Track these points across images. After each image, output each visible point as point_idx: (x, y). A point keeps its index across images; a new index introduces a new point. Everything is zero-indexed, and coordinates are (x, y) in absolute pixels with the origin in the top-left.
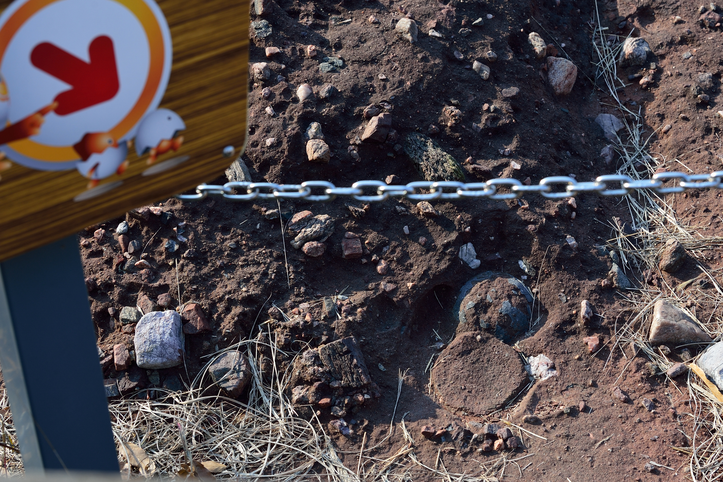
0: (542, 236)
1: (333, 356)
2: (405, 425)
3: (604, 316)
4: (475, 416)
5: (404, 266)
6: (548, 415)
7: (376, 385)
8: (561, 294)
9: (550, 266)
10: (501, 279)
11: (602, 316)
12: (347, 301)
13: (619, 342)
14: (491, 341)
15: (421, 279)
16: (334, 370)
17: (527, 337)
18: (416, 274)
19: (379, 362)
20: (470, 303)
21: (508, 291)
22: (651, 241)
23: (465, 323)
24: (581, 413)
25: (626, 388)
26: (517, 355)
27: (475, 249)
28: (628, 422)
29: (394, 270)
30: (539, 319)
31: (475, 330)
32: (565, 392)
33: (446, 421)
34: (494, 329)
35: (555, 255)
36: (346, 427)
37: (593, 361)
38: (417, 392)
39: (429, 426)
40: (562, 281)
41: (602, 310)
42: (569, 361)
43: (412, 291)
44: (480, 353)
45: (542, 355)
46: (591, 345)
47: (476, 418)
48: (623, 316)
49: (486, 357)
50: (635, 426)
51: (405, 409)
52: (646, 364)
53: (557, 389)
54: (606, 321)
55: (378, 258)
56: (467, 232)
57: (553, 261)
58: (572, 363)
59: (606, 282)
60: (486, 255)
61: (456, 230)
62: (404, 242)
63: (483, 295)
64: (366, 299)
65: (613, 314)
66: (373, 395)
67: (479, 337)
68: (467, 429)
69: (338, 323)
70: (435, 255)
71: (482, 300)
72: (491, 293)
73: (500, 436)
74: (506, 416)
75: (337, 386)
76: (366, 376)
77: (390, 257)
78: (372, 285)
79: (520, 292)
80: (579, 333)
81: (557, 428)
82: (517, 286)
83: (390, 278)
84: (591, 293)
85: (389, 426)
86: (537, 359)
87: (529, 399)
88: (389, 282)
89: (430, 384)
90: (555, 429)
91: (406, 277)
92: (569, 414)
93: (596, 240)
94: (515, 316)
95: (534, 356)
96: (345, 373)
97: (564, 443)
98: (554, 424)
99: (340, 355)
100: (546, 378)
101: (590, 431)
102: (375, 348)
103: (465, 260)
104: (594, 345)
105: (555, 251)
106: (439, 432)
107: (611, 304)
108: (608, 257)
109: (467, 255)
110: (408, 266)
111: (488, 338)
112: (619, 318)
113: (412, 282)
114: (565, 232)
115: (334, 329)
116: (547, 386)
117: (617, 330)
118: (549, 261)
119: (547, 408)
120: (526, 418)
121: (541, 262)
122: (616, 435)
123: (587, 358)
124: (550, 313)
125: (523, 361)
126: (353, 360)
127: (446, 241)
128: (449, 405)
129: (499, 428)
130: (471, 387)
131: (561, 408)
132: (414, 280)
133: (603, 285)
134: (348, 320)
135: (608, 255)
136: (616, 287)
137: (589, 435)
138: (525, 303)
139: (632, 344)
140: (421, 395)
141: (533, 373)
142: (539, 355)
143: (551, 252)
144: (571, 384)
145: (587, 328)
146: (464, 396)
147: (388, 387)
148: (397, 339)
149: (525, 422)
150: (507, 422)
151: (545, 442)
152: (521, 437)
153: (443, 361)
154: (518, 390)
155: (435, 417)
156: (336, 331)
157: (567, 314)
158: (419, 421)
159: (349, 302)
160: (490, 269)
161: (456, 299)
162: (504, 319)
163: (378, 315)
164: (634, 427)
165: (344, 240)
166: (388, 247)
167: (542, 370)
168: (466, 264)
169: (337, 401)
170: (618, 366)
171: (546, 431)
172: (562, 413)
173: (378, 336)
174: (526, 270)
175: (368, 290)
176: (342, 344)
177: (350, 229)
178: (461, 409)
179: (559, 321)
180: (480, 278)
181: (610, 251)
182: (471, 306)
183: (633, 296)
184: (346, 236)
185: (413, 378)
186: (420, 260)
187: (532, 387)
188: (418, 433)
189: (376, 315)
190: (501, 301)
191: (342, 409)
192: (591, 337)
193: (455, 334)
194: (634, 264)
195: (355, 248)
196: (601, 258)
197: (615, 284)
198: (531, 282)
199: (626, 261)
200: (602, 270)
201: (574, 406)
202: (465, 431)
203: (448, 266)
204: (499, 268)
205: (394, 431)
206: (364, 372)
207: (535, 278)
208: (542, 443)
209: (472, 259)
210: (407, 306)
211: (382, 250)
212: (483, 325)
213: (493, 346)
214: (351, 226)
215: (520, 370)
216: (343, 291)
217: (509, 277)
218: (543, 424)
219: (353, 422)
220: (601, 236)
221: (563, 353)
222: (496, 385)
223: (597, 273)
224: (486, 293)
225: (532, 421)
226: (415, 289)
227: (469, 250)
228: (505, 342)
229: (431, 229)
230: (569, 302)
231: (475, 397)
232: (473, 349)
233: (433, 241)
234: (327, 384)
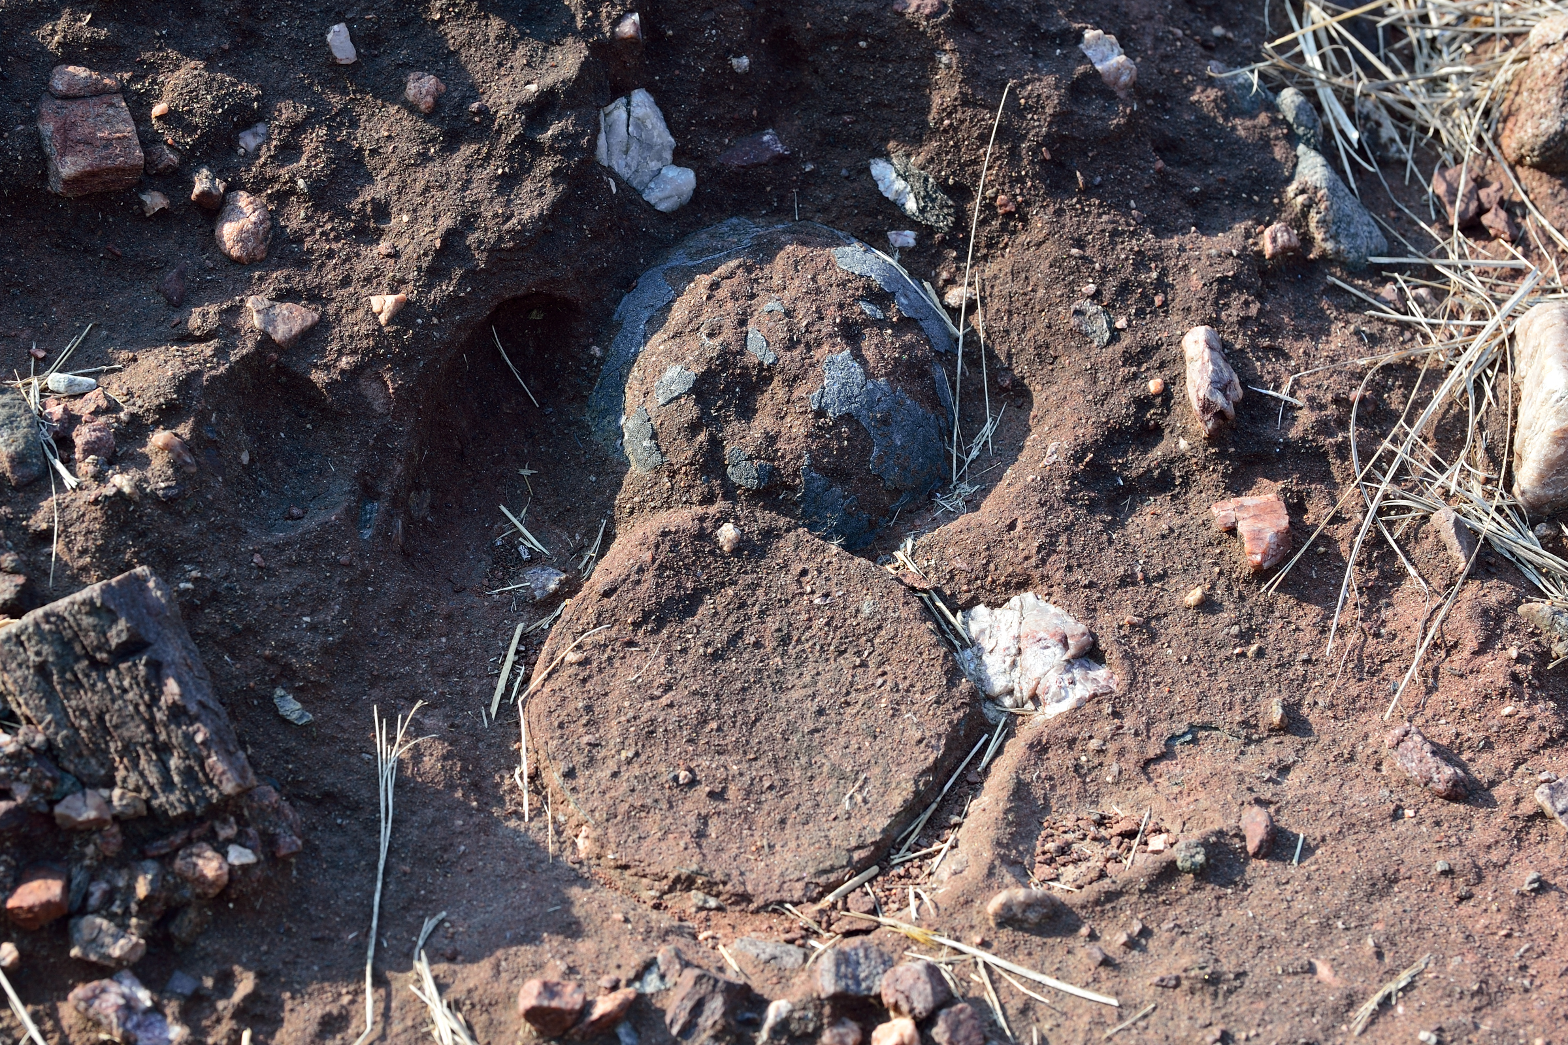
0: (972, 41)
1: (62, 673)
2: (436, 978)
3: (1292, 394)
4: (756, 912)
5: (346, 215)
6: (1106, 884)
7: (275, 796)
8: (1086, 305)
9: (1021, 180)
10: (802, 251)
11: (1283, 394)
12: (94, 400)
13: (1380, 512)
14: (786, 546)
15: (434, 273)
16: (73, 741)
17: (950, 516)
18: (410, 251)
19: (274, 684)
20: (673, 371)
21: (841, 306)
22: (1448, 34)
23: (657, 470)
24: (1254, 863)
25: (1445, 731)
26: (916, 606)
27: (667, 118)
28: (1483, 893)
29: (299, 238)
30: (988, 429)
31: (707, 500)
32: (1162, 766)
33: (626, 947)
34: (794, 489)
35: (1038, 126)
36: (148, 1011)
37: (1270, 608)
38: (469, 813)
39: (552, 976)
40: (1080, 243)
41: (1280, 366)
42: (1158, 618)
43: (398, 335)
44: (742, 605)
45: (1029, 596)
46: (1256, 536)
47: (763, 920)
48: (1379, 388)
49: (772, 624)
50: (1520, 909)
51: (426, 900)
52: (1522, 609)
53: (1121, 753)
54: (1306, 418)
55: (221, 186)
56: (628, 42)
57: (1035, 151)
58: (1173, 628)
59: (1282, 238)
60: (719, 144)
61: (575, 33)
62: (336, 101)
63: (728, 334)
64: (186, 384)
65: (1336, 384)
66: (268, 845)
67: (727, 533)
68: (731, 975)
69: (62, 508)
70: (489, 156)
71: (727, 357)
72: (765, 319)
73: (896, 1007)
74: (904, 903)
75: (92, 814)
76: (228, 755)
77: (274, 179)
78: (204, 315)
79: (894, 308)
80: (1186, 483)
81: (1152, 945)
82: (878, 281)
83: (288, 279)
84: (1222, 294)
85: (358, 992)
86: (1007, 616)
87: (997, 811)
88: (283, 296)
89: (525, 768)
90: (1144, 950)
91: (362, 267)
92: (1203, 874)
93: (1205, 45)
94: (885, 421)
95: (992, 605)
96: (128, 750)
97: (1203, 1018)
98: (1137, 927)
99: (95, 664)
100: (1066, 706)
101: (1315, 951)
102: (251, 616)
103: (625, 173)
104: (1269, 535)
105: (1036, 107)
106: (604, 1005)
107: (1315, 337)
108: (1275, 122)
109: (634, 147)
110: (365, 217)
111: (770, 534)
112: (1363, 400)
113: (394, 291)
114: (1071, 15)
115: (45, 537)
116: (1072, 742)
117: (1364, 457)
118: (1014, 154)
119: (1086, 848)
120: (1007, 907)
121: (975, 162)
122: (1441, 962)
123: (1242, 598)
124: (1038, 398)
125: (943, 632)
126: (161, 684)
127: (533, 88)
128: (626, 867)
129: (888, 963)
130: (720, 774)
131: (1157, 842)
132: (403, 281)
133: (1269, 249)
134: (109, 491)
135: (1273, 108)
136: (1323, 256)
137: (1311, 969)
138: (926, 360)
139: (1443, 519)
140: (489, 826)
141: (998, 684)
142: (1015, 600)
143: (1020, 112)
144: (1183, 727)
145: (1221, 456)
146: (691, 818)
147: (329, 799)
148: (350, 565)
149: (1000, 925)
150: (916, 932)
151: (1111, 1017)
152: (991, 998)
153: (572, 657)
154: (941, 771)
155: (572, 929)
156: (56, 547)
157: (1123, 397)
158: (500, 953)
159: (103, 403)
160: (740, 208)
161: (602, 361)
162: (839, 437)
163: (245, 458)
164: (1519, 914)
165: (48, 107)
166: (261, 128)
167: (1038, 671)
168: (630, 195)
169: (98, 890)
170: (1390, 627)
171: (1106, 962)
172: (1168, 872)
173: (257, 559)
174: (911, 205)
175: (186, 338)
176: (102, 611)
177: (72, 52)
178: (686, 883)
179: (1088, 432)
180: (701, 252)
181: (1277, 90)
182: (678, 389)
183: (1409, 293)
184: (59, 83)
185: (440, 749)
186: (420, 186)
187: (999, 751)
188: (499, 1014)
189: (237, 458)
190: (817, 354)
191: (124, 927)
192: (1247, 500)
193: (612, 523)
194: (1385, 147)
195: (108, 144)
196: (1241, 127)
197: (1322, 243)
198: (936, 260)
199: (1354, 135)
200: (1256, 181)
201: (1221, 833)
202: (730, 987)
203: (555, 206)
204: (781, 199)
205: (386, 1015)
206: (217, 741)
207: (954, 238)
208: (1099, 1022)
209: (654, 165)
210: (378, 406)
211: (233, 145)
212: (742, 474)
213: (796, 568)
214: (76, 39)
215: (937, 674)
216: (67, 350)
217: (836, 242)
218: (1084, 931)
219: (183, 983)
220: (1228, 25)
221: (1127, 581)
222: (834, 753)
223: (1235, 197)
224: (743, 323)
225: (1032, 916)
226: (413, 325)
227: (641, 124)
228: (852, 547)
229: (455, 33)
230: (1126, 340)
231: (746, 816)
232: (707, 590)
233: (474, 92)
234: (43, 808)
